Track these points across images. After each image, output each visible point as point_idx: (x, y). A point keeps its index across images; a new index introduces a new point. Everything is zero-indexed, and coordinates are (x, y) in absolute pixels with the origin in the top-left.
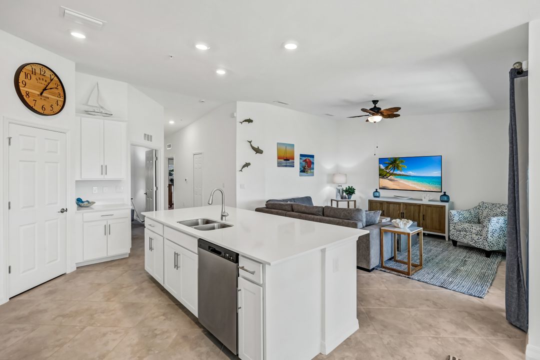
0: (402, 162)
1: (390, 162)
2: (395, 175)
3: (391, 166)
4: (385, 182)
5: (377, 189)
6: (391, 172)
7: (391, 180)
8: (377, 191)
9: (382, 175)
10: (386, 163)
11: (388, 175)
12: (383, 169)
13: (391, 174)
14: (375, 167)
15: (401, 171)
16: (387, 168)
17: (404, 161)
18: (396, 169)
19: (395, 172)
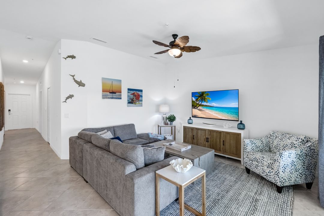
0: (208, 95)
1: (199, 95)
2: (203, 106)
3: (200, 98)
4: (196, 112)
5: (190, 117)
6: (200, 103)
7: (199, 110)
8: (190, 119)
9: (194, 106)
10: (196, 96)
11: (198, 106)
12: (194, 101)
13: (200, 105)
14: (189, 99)
15: (207, 103)
16: (197, 100)
17: (209, 94)
18: (203, 101)
19: (203, 104)
